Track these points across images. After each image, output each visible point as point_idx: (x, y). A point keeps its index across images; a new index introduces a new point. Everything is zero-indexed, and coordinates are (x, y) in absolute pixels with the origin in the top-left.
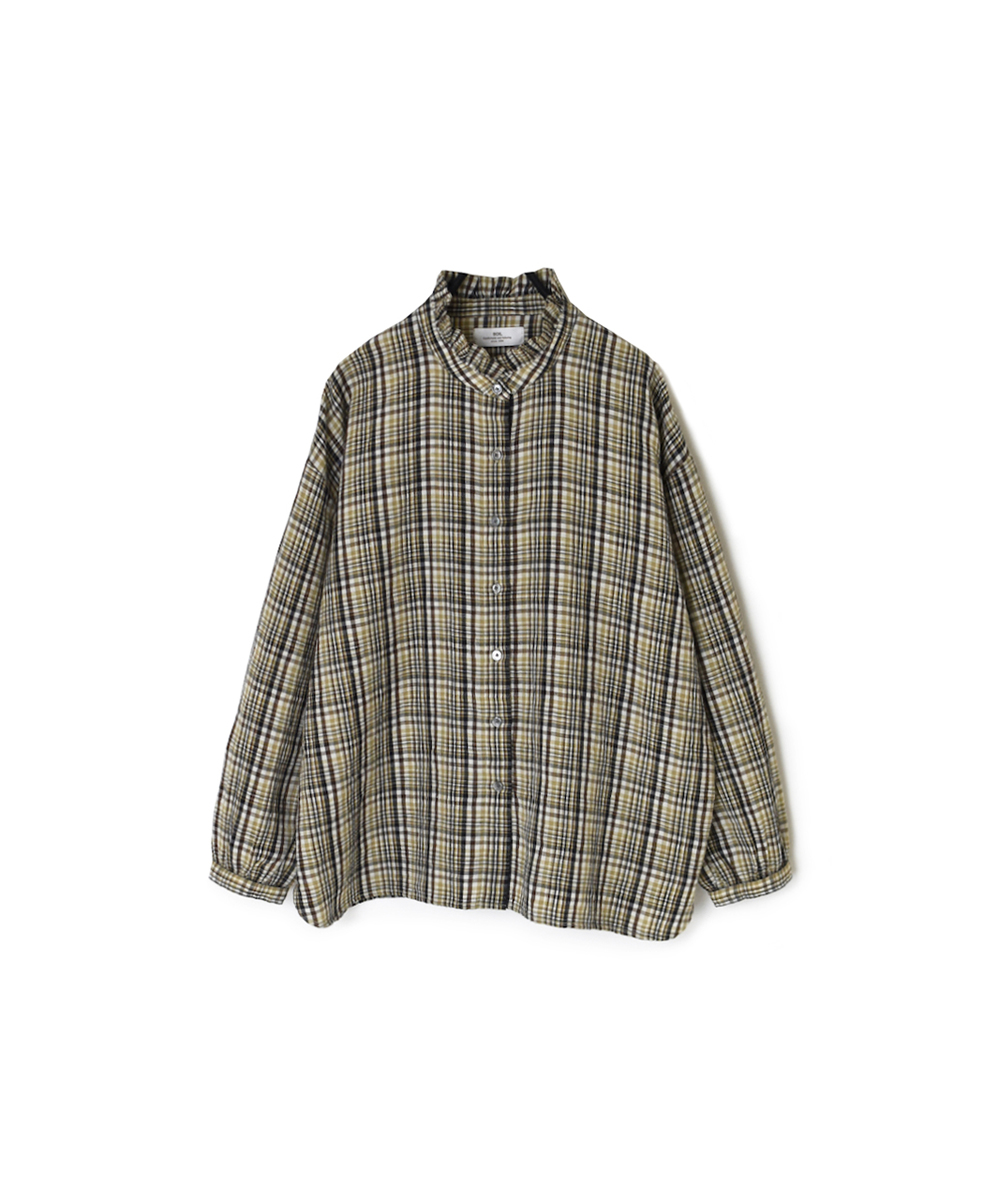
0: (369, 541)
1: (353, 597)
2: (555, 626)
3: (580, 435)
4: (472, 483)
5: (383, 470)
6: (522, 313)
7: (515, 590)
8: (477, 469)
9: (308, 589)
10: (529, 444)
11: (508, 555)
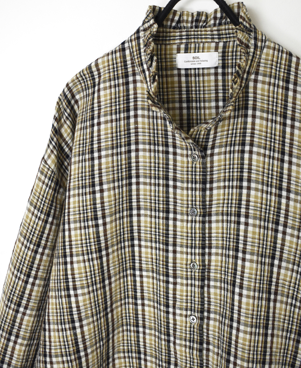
0: (88, 227)
1: (76, 272)
2: (240, 307)
3: (268, 143)
4: (175, 180)
5: (100, 169)
6: (217, 40)
7: (209, 269)
8: (178, 168)
9: (41, 260)
10: (223, 150)
11: (204, 240)
